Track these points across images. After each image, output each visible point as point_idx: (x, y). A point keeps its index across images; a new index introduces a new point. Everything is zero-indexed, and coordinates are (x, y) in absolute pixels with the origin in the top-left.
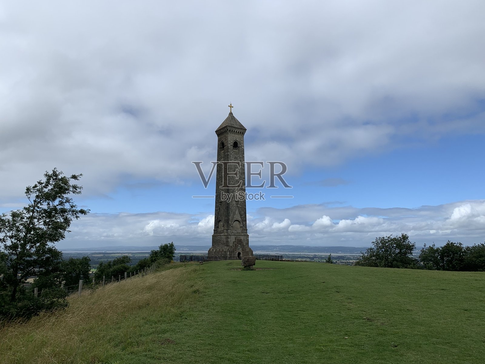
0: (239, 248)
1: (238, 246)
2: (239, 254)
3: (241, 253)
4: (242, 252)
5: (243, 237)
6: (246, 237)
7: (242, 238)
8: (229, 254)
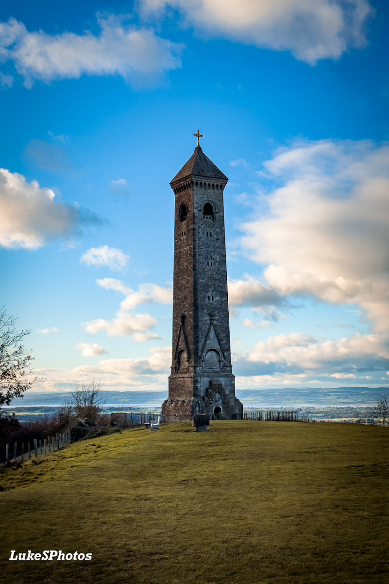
0: (217, 399)
1: (215, 395)
2: (218, 409)
4: (222, 406)
5: (225, 379)
6: (229, 379)
8: (199, 410)
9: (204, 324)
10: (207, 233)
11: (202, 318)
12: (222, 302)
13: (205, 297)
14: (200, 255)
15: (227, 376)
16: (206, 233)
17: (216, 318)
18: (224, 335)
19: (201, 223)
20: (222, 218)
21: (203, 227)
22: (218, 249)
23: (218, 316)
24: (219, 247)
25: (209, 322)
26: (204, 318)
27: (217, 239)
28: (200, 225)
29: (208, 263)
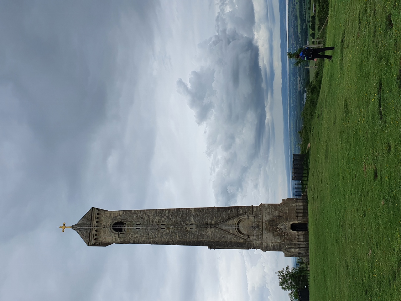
0: (282, 227)
1: (279, 230)
2: (294, 227)
3: (291, 223)
4: (290, 221)
5: (264, 214)
6: (264, 210)
7: (266, 218)
8: (294, 248)
9: (214, 235)
10: (137, 228)
11: (209, 236)
12: (195, 215)
13: (191, 233)
14: (156, 237)
15: (261, 213)
16: (137, 230)
17: (209, 221)
18: (224, 214)
19: (129, 234)
20: (124, 213)
21: (132, 233)
22: (151, 217)
23: (208, 219)
24: (149, 217)
25: (213, 229)
26: (210, 234)
27: (142, 218)
28: (130, 236)
29: (162, 228)
